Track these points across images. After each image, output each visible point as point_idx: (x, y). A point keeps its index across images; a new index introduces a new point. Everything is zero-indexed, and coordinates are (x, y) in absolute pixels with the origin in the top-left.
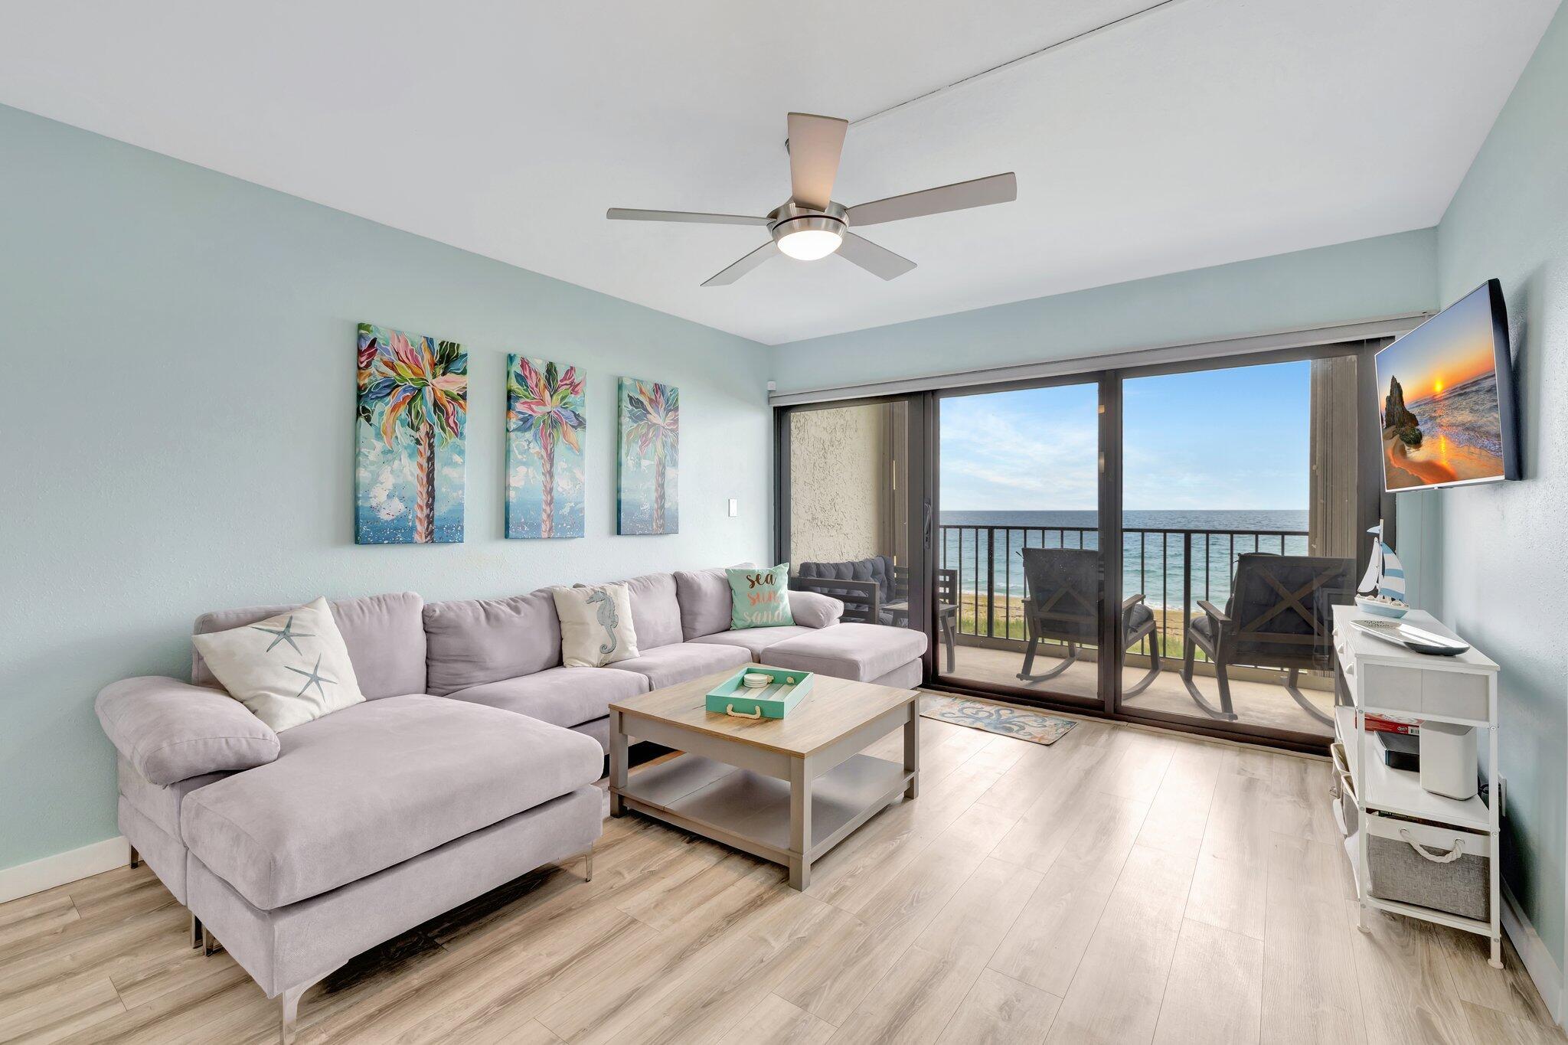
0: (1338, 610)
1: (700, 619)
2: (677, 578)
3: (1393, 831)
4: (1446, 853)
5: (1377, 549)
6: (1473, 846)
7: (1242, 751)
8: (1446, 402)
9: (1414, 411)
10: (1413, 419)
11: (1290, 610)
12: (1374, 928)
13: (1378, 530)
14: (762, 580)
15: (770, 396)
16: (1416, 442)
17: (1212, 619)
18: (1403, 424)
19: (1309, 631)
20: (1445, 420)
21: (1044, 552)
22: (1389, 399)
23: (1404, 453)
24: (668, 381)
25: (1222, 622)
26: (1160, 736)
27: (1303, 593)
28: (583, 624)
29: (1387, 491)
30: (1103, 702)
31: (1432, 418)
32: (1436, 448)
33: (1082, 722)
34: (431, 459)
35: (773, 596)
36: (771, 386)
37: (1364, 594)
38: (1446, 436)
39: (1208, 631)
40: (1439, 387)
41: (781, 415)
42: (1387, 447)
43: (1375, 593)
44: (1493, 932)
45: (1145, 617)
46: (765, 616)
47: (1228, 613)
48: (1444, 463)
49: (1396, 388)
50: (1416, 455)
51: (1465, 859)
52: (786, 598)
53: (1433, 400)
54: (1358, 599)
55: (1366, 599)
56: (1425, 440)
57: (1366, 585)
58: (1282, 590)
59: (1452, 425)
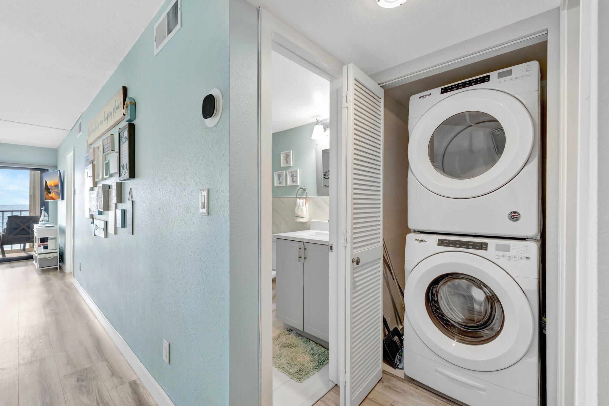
0: (35, 225)
3: (43, 256)
4: (51, 257)
5: (43, 212)
6: (55, 255)
9: (49, 188)
10: (49, 189)
11: (23, 229)
12: (39, 273)
13: (43, 208)
16: (50, 193)
18: (48, 189)
19: (30, 234)
20: (54, 190)
22: (45, 184)
23: (48, 195)
25: (2, 234)
27: (26, 225)
29: (44, 201)
32: (52, 195)
38: (54, 193)
40: (53, 185)
42: (45, 193)
43: (43, 221)
44: (58, 266)
47: (4, 232)
48: (54, 197)
49: (46, 182)
50: (50, 195)
51: (54, 257)
53: (52, 186)
54: (39, 222)
55: (41, 222)
56: (51, 193)
57: (41, 219)
58: (21, 224)
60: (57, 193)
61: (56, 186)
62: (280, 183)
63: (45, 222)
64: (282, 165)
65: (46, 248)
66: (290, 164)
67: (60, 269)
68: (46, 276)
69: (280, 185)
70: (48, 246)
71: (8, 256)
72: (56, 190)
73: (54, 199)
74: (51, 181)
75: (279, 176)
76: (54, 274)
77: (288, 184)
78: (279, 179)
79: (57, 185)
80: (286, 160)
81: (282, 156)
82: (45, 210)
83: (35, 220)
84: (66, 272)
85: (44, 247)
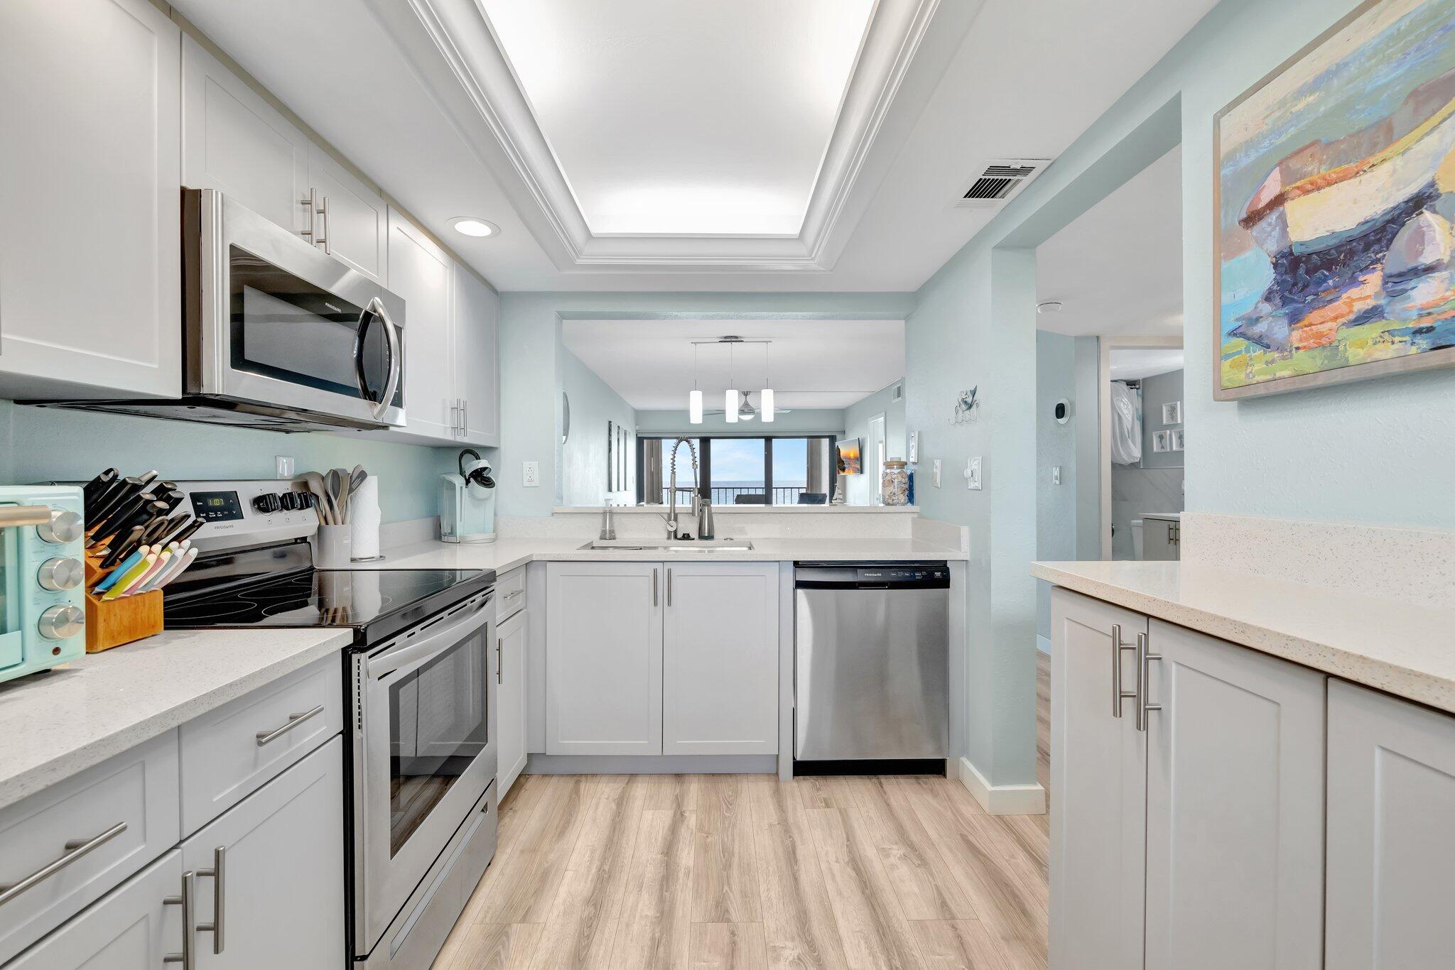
61: (853, 457)
62: (1163, 447)
64: (1165, 422)
66: (1177, 420)
69: (1163, 451)
75: (1161, 437)
77: (1174, 448)
78: (1161, 441)
79: (855, 456)
80: (1171, 414)
81: (1164, 409)
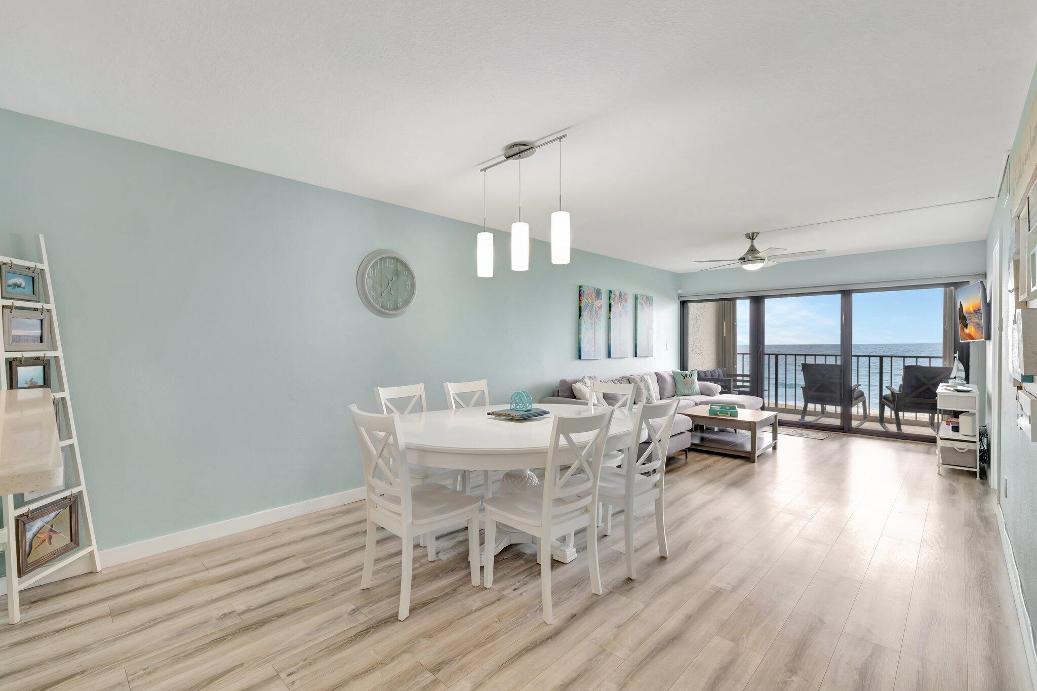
0: (940, 385)
1: (666, 391)
2: (657, 374)
3: (948, 444)
4: (964, 449)
5: (956, 362)
6: (972, 446)
7: (905, 442)
8: (973, 314)
9: (966, 315)
10: (965, 318)
12: (942, 472)
13: (956, 355)
14: (688, 376)
15: (679, 297)
16: (966, 326)
17: (893, 393)
18: (963, 319)
20: (973, 320)
21: (816, 366)
22: (959, 309)
23: (963, 330)
24: (650, 294)
25: (897, 394)
26: (869, 438)
28: (641, 389)
29: (961, 341)
30: (843, 427)
31: (970, 319)
32: (971, 328)
33: (833, 434)
34: (595, 330)
35: (693, 382)
36: (680, 291)
37: (952, 379)
38: (973, 326)
39: (891, 399)
40: (971, 309)
41: (683, 304)
42: (960, 326)
43: (955, 378)
44: (978, 470)
45: (861, 395)
46: (690, 390)
47: (900, 390)
48: (972, 334)
49: (961, 305)
50: (967, 331)
51: (969, 451)
52: (697, 384)
53: (970, 313)
54: (948, 381)
55: (952, 380)
56: (968, 326)
57: (952, 376)
59: (974, 322)
60: (978, 326)
61: (976, 311)
63: (960, 381)
65: (956, 429)
67: (981, 477)
68: (952, 483)
70: (959, 427)
71: (906, 429)
72: (976, 320)
73: (974, 339)
74: (969, 302)
76: (966, 484)
79: (979, 310)
82: (959, 359)
83: (942, 375)
84: (992, 487)
85: (953, 427)
